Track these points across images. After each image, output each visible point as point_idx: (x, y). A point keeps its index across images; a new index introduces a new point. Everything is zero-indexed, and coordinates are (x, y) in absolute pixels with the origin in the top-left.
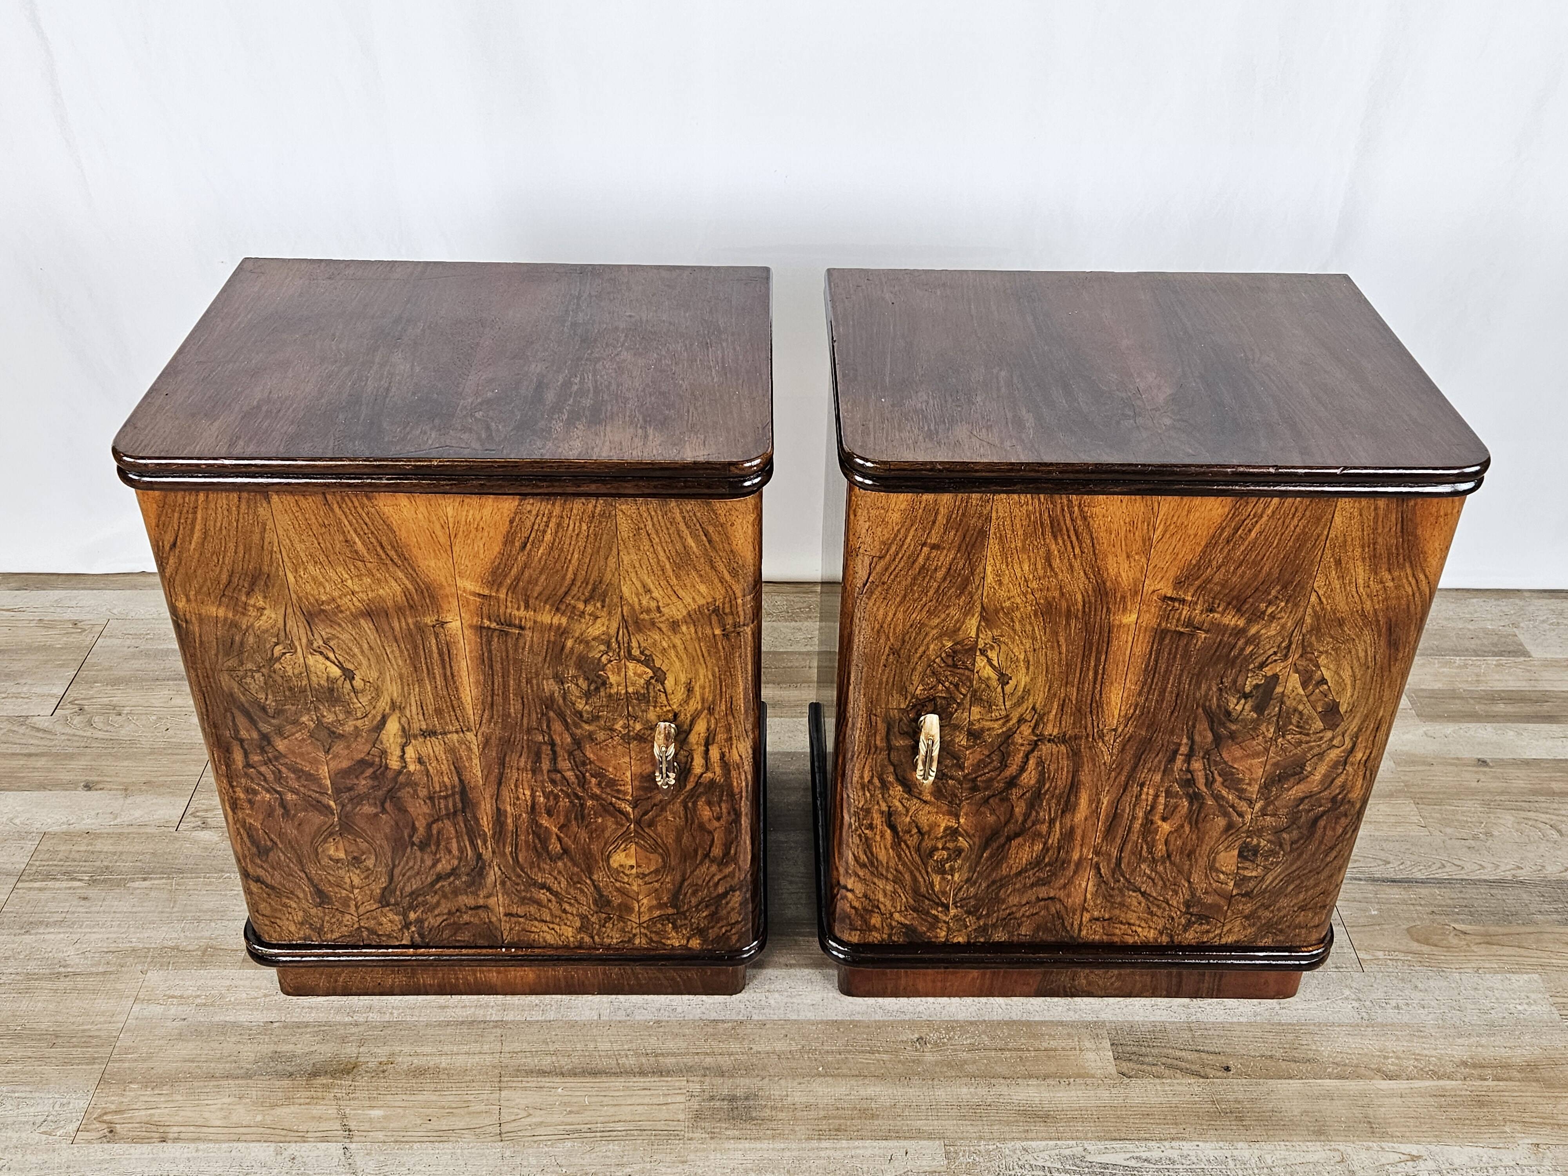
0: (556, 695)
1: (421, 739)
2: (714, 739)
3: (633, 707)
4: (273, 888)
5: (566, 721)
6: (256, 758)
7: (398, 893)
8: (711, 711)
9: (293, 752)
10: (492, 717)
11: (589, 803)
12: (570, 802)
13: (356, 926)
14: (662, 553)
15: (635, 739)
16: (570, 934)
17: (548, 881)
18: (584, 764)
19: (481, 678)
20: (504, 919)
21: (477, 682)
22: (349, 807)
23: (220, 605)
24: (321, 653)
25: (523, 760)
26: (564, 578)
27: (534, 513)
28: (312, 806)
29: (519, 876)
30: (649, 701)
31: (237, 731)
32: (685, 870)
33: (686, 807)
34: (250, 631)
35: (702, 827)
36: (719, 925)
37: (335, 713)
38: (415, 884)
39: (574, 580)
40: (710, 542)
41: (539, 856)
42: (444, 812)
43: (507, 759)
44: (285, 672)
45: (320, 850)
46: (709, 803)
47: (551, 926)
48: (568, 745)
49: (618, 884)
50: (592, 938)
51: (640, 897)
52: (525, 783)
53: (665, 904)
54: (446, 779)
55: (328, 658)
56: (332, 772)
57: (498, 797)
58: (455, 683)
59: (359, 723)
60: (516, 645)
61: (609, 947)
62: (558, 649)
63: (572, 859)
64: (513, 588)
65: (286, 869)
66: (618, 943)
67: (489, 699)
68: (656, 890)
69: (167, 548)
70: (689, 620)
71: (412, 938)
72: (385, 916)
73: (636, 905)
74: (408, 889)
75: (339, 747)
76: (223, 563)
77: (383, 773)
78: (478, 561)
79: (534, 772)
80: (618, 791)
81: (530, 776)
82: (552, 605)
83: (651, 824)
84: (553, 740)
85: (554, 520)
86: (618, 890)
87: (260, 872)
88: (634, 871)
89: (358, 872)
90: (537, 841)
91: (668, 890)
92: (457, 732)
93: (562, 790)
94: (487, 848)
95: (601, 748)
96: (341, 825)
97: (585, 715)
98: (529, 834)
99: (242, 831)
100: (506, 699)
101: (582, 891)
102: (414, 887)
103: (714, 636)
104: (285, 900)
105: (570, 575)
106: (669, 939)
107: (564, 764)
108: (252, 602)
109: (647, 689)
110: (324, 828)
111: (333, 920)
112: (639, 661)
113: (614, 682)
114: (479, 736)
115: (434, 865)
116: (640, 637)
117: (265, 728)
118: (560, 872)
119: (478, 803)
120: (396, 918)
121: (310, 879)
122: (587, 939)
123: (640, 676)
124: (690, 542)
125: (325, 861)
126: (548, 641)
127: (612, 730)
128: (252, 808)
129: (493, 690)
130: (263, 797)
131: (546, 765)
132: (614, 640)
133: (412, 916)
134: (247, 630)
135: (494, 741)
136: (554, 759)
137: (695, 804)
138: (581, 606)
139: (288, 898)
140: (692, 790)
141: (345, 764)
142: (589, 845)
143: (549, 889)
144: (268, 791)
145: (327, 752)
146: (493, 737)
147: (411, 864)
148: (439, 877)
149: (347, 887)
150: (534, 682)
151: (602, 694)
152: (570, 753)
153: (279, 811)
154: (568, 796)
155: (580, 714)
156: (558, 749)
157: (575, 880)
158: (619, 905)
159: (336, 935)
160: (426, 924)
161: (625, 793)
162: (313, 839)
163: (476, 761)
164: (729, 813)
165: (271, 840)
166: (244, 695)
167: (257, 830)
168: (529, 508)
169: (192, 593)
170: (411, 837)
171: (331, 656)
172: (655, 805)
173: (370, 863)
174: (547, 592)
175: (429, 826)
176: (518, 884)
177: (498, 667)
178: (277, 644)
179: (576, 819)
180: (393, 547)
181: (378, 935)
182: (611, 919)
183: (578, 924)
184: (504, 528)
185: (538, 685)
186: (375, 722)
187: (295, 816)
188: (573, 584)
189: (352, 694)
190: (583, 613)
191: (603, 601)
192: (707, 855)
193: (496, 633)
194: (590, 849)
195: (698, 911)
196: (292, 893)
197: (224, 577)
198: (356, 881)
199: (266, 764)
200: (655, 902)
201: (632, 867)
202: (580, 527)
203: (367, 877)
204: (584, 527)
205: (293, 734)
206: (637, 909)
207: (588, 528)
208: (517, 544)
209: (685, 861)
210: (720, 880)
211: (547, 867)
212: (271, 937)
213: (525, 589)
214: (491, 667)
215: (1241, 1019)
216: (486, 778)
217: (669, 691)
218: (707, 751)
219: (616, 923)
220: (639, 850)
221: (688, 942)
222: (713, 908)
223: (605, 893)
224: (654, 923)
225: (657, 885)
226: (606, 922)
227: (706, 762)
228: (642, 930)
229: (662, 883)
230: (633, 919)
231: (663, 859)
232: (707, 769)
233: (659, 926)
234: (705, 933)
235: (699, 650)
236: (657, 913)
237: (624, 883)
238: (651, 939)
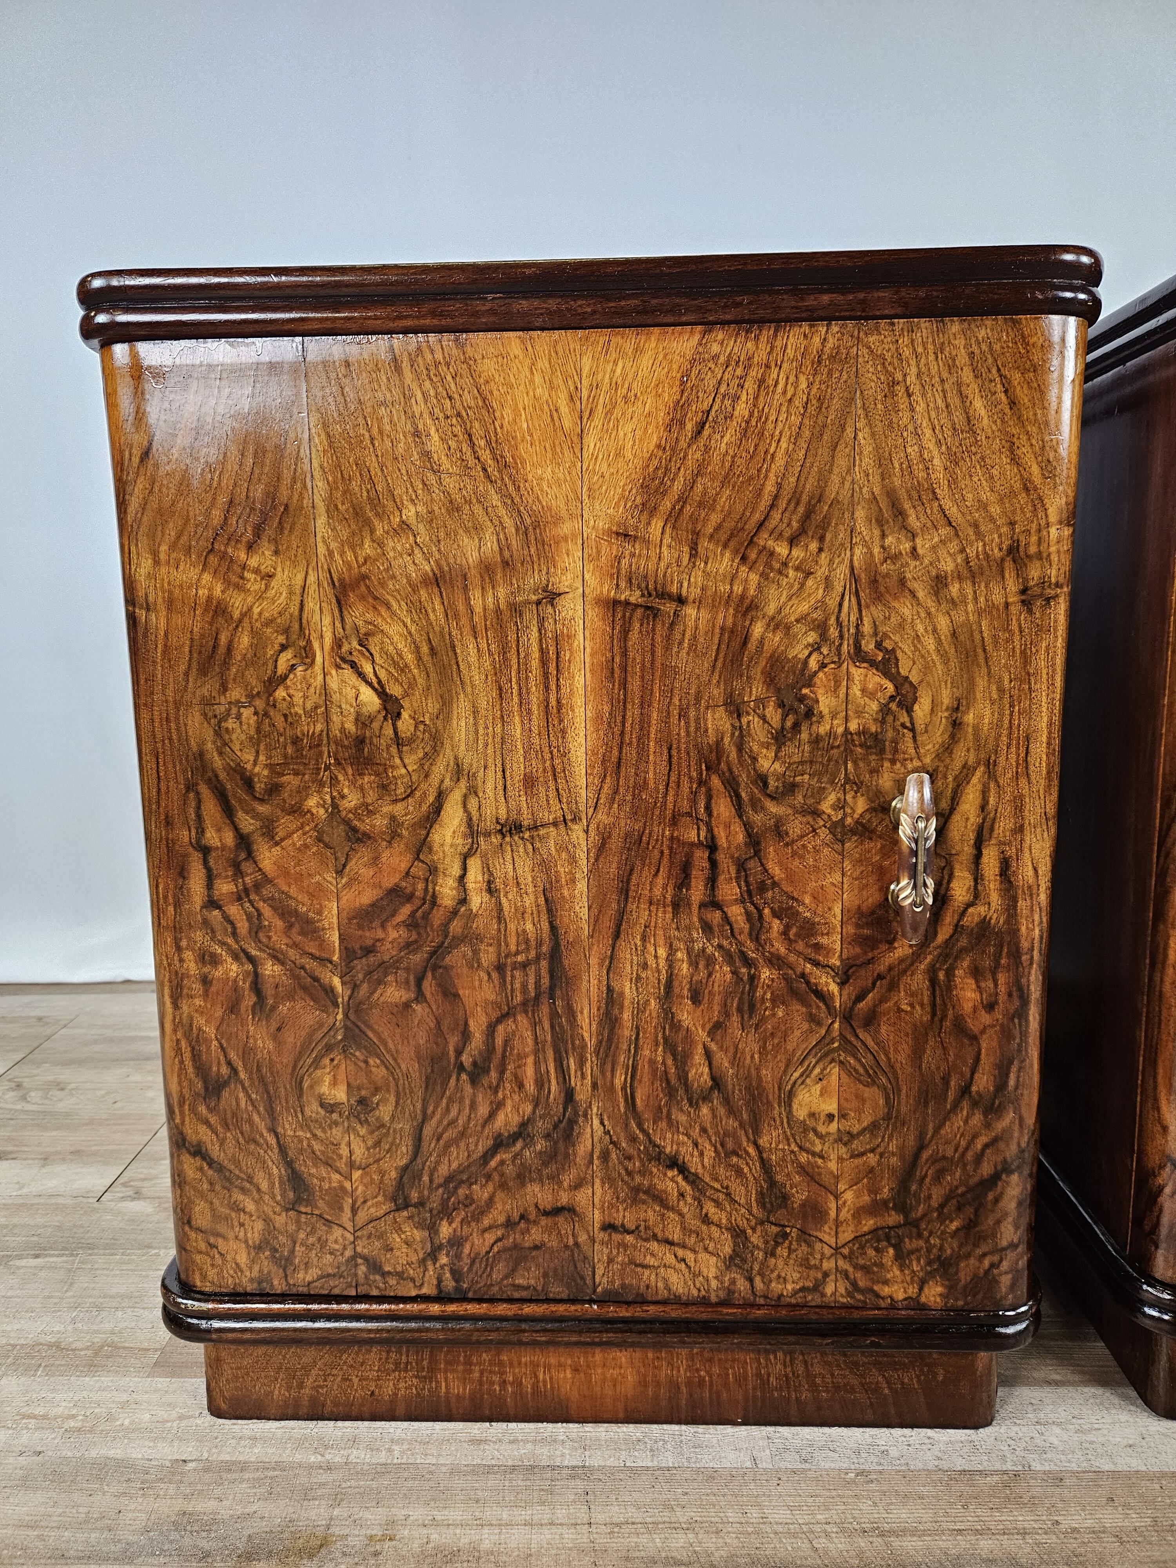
0: (727, 740)
1: (495, 840)
2: (992, 829)
3: (855, 763)
4: (220, 1169)
5: (738, 796)
6: (225, 887)
7: (426, 1178)
8: (990, 766)
9: (285, 873)
10: (616, 792)
11: (765, 974)
12: (734, 973)
13: (348, 1253)
14: (928, 433)
15: (853, 832)
16: (712, 1273)
17: (683, 1150)
18: (762, 888)
19: (606, 708)
20: (600, 1236)
21: (598, 717)
22: (364, 989)
23: (203, 570)
24: (353, 665)
25: (660, 881)
26: (759, 493)
27: (722, 359)
28: (304, 988)
29: (633, 1139)
30: (882, 751)
31: (201, 831)
32: (925, 1124)
33: (933, 982)
34: (246, 623)
35: (960, 1027)
36: (979, 1252)
37: (362, 789)
38: (456, 1159)
39: (776, 497)
40: (1013, 404)
41: (671, 1092)
42: (519, 998)
43: (634, 881)
44: (291, 705)
45: (306, 1084)
46: (976, 973)
47: (680, 1253)
48: (738, 848)
49: (803, 1158)
50: (751, 1280)
51: (841, 1187)
52: (660, 932)
53: (885, 1203)
54: (529, 927)
55: (361, 675)
56: (344, 914)
57: (611, 962)
58: (561, 721)
59: (399, 808)
60: (668, 638)
61: (778, 1302)
62: (736, 644)
63: (727, 1101)
64: (673, 518)
65: (246, 1127)
66: (795, 1292)
67: (615, 752)
68: (872, 1170)
69: (136, 460)
70: (965, 573)
71: (440, 1281)
72: (399, 1230)
73: (833, 1205)
74: (443, 1170)
75: (359, 865)
76: (219, 484)
77: (426, 916)
78: (621, 463)
79: (676, 906)
80: (817, 947)
81: (669, 916)
82: (736, 552)
83: (871, 1020)
84: (713, 837)
85: (753, 373)
86: (803, 1170)
87: (204, 1134)
88: (833, 1127)
89: (363, 1131)
90: (670, 1062)
91: (893, 1171)
92: (555, 824)
93: (720, 947)
94: (583, 1076)
95: (794, 854)
96: (346, 1027)
97: (772, 783)
98: (657, 1044)
99: (183, 1043)
100: (642, 749)
101: (739, 1172)
102: (454, 1165)
103: (1007, 605)
104: (238, 1196)
105: (770, 487)
106: (886, 1282)
107: (729, 890)
108: (253, 562)
109: (883, 722)
110: (319, 1034)
111: (311, 1240)
112: (873, 664)
113: (826, 711)
114: (592, 833)
115: (492, 1115)
116: (877, 611)
117: (247, 823)
118: (704, 1130)
119: (578, 977)
120: (418, 1235)
121: (283, 1150)
122: (742, 1285)
123: (872, 695)
124: (978, 404)
125: (313, 1109)
126: (722, 629)
127: (816, 813)
128: (206, 994)
129: (622, 734)
130: (226, 972)
131: (697, 892)
132: (832, 621)
133: (445, 1230)
134: (240, 621)
135: (615, 843)
136: (712, 881)
137: (950, 973)
138: (782, 549)
139: (243, 1190)
140: (947, 941)
141: (367, 897)
142: (758, 1069)
143: (683, 1170)
144: (236, 958)
145: (340, 872)
146: (615, 835)
147: (453, 1113)
148: (500, 1143)
149: (342, 1165)
150: (692, 714)
151: (804, 736)
152: (741, 866)
153: (249, 1000)
154: (729, 958)
155: (762, 780)
156: (720, 857)
157: (730, 1145)
158: (803, 1205)
159: (312, 1274)
160: (466, 1250)
161: (829, 951)
162: (296, 1063)
163: (582, 886)
164: (1010, 995)
165: (229, 1063)
166: (221, 754)
167: (208, 1041)
168: (715, 348)
169: (164, 548)
170: (459, 1053)
171: (368, 669)
172: (880, 977)
173: (385, 1112)
174: (729, 525)
175: (491, 1030)
176: (629, 1158)
177: (634, 684)
178: (284, 648)
179: (739, 1010)
180: (488, 443)
181: (384, 1274)
182: (785, 1236)
183: (727, 1250)
184: (669, 395)
185: (697, 720)
186: (424, 808)
187: (274, 1008)
188: (772, 506)
189: (394, 750)
190: (785, 564)
191: (822, 539)
192: (965, 1090)
193: (639, 612)
194: (759, 1077)
195: (943, 1218)
196: (250, 1179)
197: (217, 515)
198: (360, 1152)
199: (239, 899)
200: (867, 1198)
201: (831, 1117)
202: (796, 385)
203: (377, 1144)
204: (803, 385)
205: (289, 835)
206: (833, 1214)
207: (810, 385)
208: (689, 426)
209: (926, 1103)
210: (986, 1146)
211: (683, 1118)
212: (204, 1277)
213: (693, 519)
214: (624, 684)
216: (595, 922)
217: (920, 726)
218: (978, 856)
219: (794, 1245)
220: (845, 1078)
221: (921, 1289)
222: (969, 1211)
223: (778, 1178)
224: (862, 1247)
225: (872, 1159)
226: (777, 1244)
227: (976, 880)
228: (841, 1263)
229: (881, 1155)
230: (826, 1238)
231: (887, 1098)
232: (976, 896)
233: (871, 1252)
234: (952, 1270)
235: (977, 637)
236: (869, 1224)
237: (814, 1154)
238: (854, 1284)
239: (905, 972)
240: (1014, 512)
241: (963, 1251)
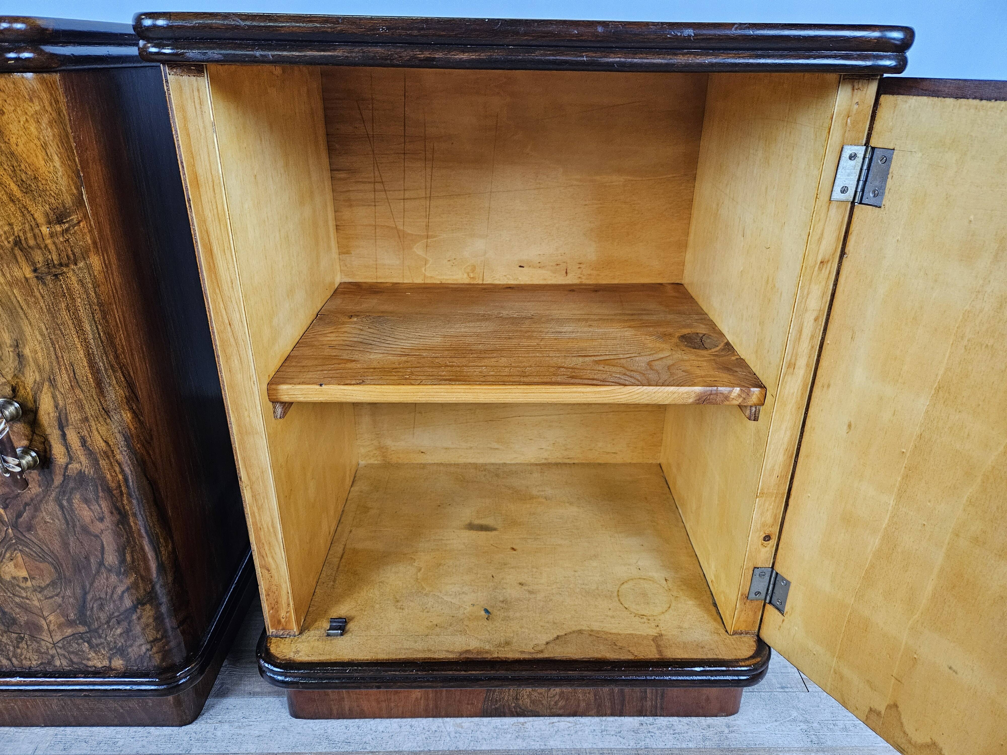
2: (67, 420)
8: (52, 382)
32: (83, 581)
33: (62, 507)
35: (85, 530)
46: (86, 501)
49: (17, 600)
50: (10, 660)
51: (45, 614)
53: (74, 621)
68: (60, 606)
73: (43, 622)
83: (30, 527)
86: (19, 606)
88: (29, 584)
91: (72, 605)
103: (27, 279)
106: (89, 659)
122: (5, 662)
137: (69, 501)
140: (61, 484)
158: (27, 623)
164: (111, 513)
172: (27, 504)
182: (22, 638)
192: (101, 564)
195: (110, 628)
200: (62, 619)
201: (25, 579)
206: (45, 627)
209: (80, 571)
210: (123, 592)
215: (691, 745)
218: (64, 436)
219: (29, 643)
220: (27, 559)
221: (110, 662)
222: (125, 624)
223: (6, 610)
224: (69, 643)
225: (59, 600)
226: (18, 643)
227: (67, 449)
228: (59, 650)
229: (63, 597)
230: (46, 639)
231: (55, 568)
232: (71, 458)
233: (75, 645)
234: (126, 653)
235: (14, 301)
236: (69, 631)
237: (23, 598)
238: (71, 660)
239: (41, 501)
240: (8, 216)
241: (128, 643)
